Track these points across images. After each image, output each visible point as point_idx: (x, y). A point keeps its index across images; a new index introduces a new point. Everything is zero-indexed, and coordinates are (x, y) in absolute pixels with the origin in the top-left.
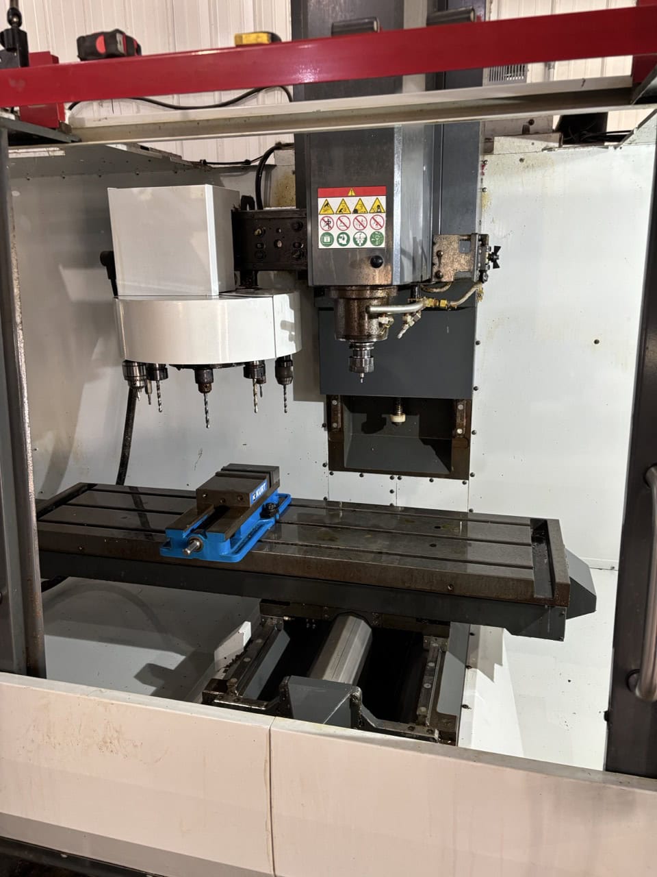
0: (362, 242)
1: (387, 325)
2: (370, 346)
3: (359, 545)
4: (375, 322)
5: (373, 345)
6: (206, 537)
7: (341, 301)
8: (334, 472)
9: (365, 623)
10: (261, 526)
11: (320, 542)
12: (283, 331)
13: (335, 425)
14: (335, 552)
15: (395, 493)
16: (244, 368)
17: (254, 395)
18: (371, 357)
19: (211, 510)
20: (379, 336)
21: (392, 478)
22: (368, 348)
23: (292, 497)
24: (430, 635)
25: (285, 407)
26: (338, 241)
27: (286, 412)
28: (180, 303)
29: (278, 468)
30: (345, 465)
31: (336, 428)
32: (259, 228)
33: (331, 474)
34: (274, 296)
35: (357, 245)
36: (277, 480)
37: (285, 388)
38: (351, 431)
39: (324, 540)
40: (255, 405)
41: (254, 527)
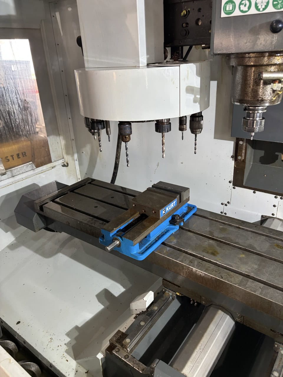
0: (263, 7)
1: (279, 91)
2: (262, 110)
3: (232, 264)
4: (269, 88)
5: (266, 109)
6: (122, 240)
7: (240, 68)
8: (236, 187)
9: (230, 318)
10: (167, 231)
11: (205, 254)
12: (188, 94)
13: (239, 158)
14: (213, 266)
15: (276, 207)
16: (156, 124)
17: (163, 145)
18: (263, 118)
19: (137, 215)
20: (271, 101)
21: (276, 197)
22: (260, 111)
23: (197, 207)
24: (280, 343)
25: (195, 149)
26: (240, 8)
27: (195, 153)
28: (114, 72)
29: (188, 189)
30: (244, 184)
31: (240, 160)
32: (185, 10)
33: (234, 188)
34: (181, 65)
35: (259, 10)
36: (187, 197)
37: (196, 136)
38: (252, 161)
39: (208, 253)
40: (163, 152)
41: (163, 231)
